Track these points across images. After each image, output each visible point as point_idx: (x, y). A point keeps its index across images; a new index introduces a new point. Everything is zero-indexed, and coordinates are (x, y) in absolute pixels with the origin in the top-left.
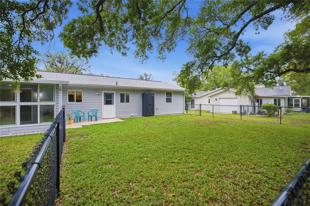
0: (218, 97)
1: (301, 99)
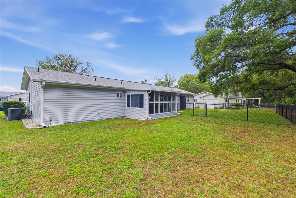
0: (205, 98)
1: (246, 100)
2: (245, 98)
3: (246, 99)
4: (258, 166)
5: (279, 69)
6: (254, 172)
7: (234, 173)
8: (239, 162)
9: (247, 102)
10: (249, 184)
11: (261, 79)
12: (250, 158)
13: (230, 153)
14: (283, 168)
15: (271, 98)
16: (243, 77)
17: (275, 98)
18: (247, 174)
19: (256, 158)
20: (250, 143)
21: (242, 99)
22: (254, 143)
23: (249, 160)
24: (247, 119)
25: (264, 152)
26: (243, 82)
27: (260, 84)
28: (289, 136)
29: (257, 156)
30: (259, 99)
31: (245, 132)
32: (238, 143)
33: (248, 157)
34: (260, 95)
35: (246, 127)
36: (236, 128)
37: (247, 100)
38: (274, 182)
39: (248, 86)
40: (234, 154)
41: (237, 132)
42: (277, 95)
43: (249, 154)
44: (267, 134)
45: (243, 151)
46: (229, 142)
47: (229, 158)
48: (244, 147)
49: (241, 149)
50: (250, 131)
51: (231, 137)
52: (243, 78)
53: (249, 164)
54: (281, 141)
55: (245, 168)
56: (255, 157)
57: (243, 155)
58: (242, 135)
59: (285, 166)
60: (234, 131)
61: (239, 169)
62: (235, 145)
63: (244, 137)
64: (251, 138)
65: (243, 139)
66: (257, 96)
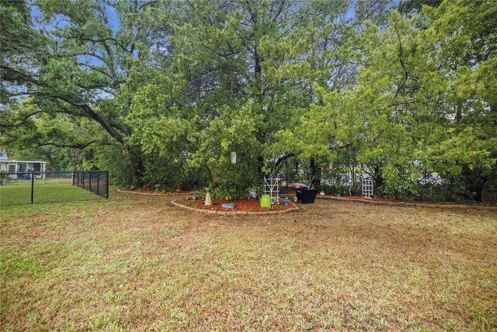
1: (16, 165)
2: (14, 161)
3: (15, 163)
4: (89, 275)
5: (82, 115)
6: (88, 290)
7: (52, 318)
8: (51, 288)
9: (18, 169)
10: (90, 318)
11: (52, 127)
12: (68, 270)
13: (22, 279)
14: (119, 260)
15: (62, 163)
16: (16, 117)
17: (68, 162)
18: (78, 302)
19: (79, 265)
20: (57, 242)
21: (6, 163)
22: (63, 240)
23: (70, 272)
24: (32, 200)
25: (87, 248)
26: (17, 126)
27: (50, 135)
28: (104, 213)
29: (78, 259)
30: (43, 164)
31: (35, 225)
32: (32, 252)
33: (65, 268)
34: (44, 156)
35: (35, 215)
36: (12, 223)
37: (19, 165)
38: (121, 286)
39: (27, 136)
40: (32, 279)
41: (19, 230)
42: (71, 157)
43: (65, 263)
44: (76, 218)
45: (49, 262)
46: (8, 258)
47: (25, 292)
48: (49, 255)
49: (43, 261)
50: (46, 221)
51: (8, 244)
52: (18, 119)
53: (73, 281)
54: (99, 223)
55: (69, 292)
56: (77, 262)
57: (53, 271)
58: (34, 233)
59: (120, 255)
60: (10, 229)
61: (60, 302)
62: (26, 259)
63: (38, 235)
64: (54, 232)
65: (38, 239)
66: (39, 158)
